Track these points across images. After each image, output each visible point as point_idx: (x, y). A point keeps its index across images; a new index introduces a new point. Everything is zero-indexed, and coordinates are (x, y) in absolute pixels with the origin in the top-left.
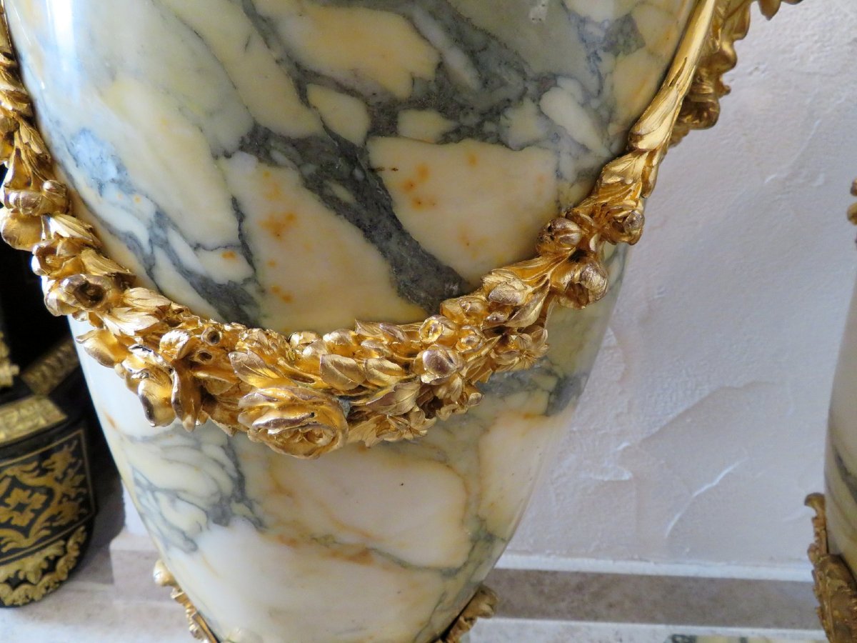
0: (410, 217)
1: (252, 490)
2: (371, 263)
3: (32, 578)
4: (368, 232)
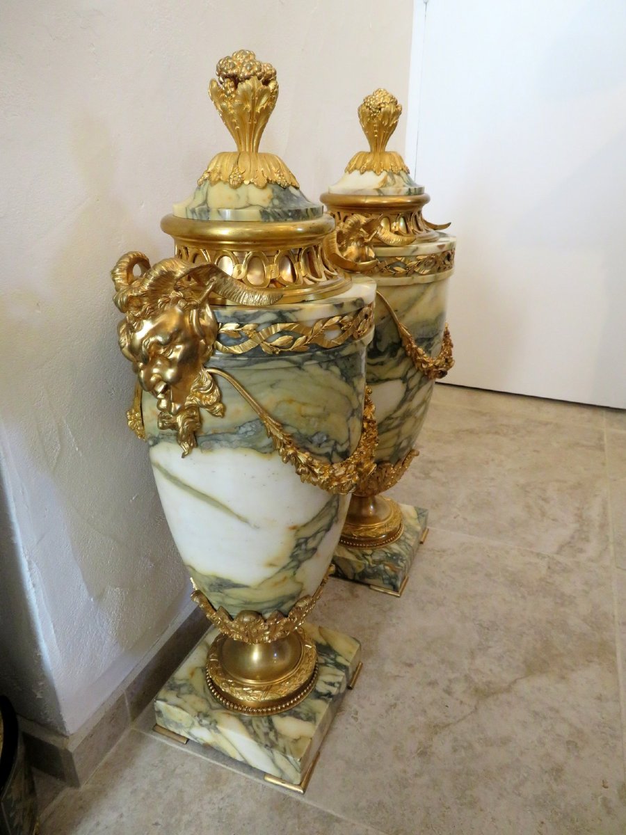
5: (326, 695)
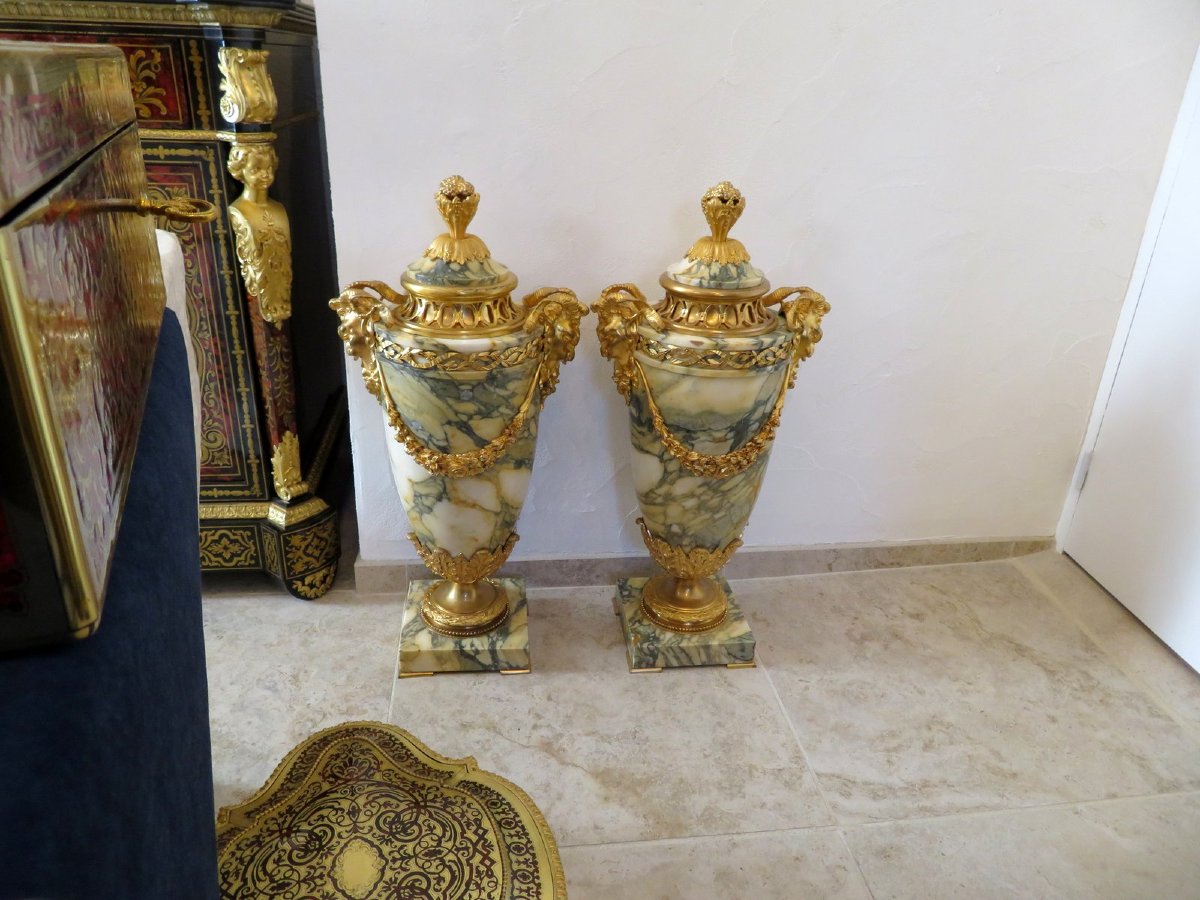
0: (477, 432)
1: (448, 491)
2: (469, 440)
3: (318, 584)
4: (469, 435)
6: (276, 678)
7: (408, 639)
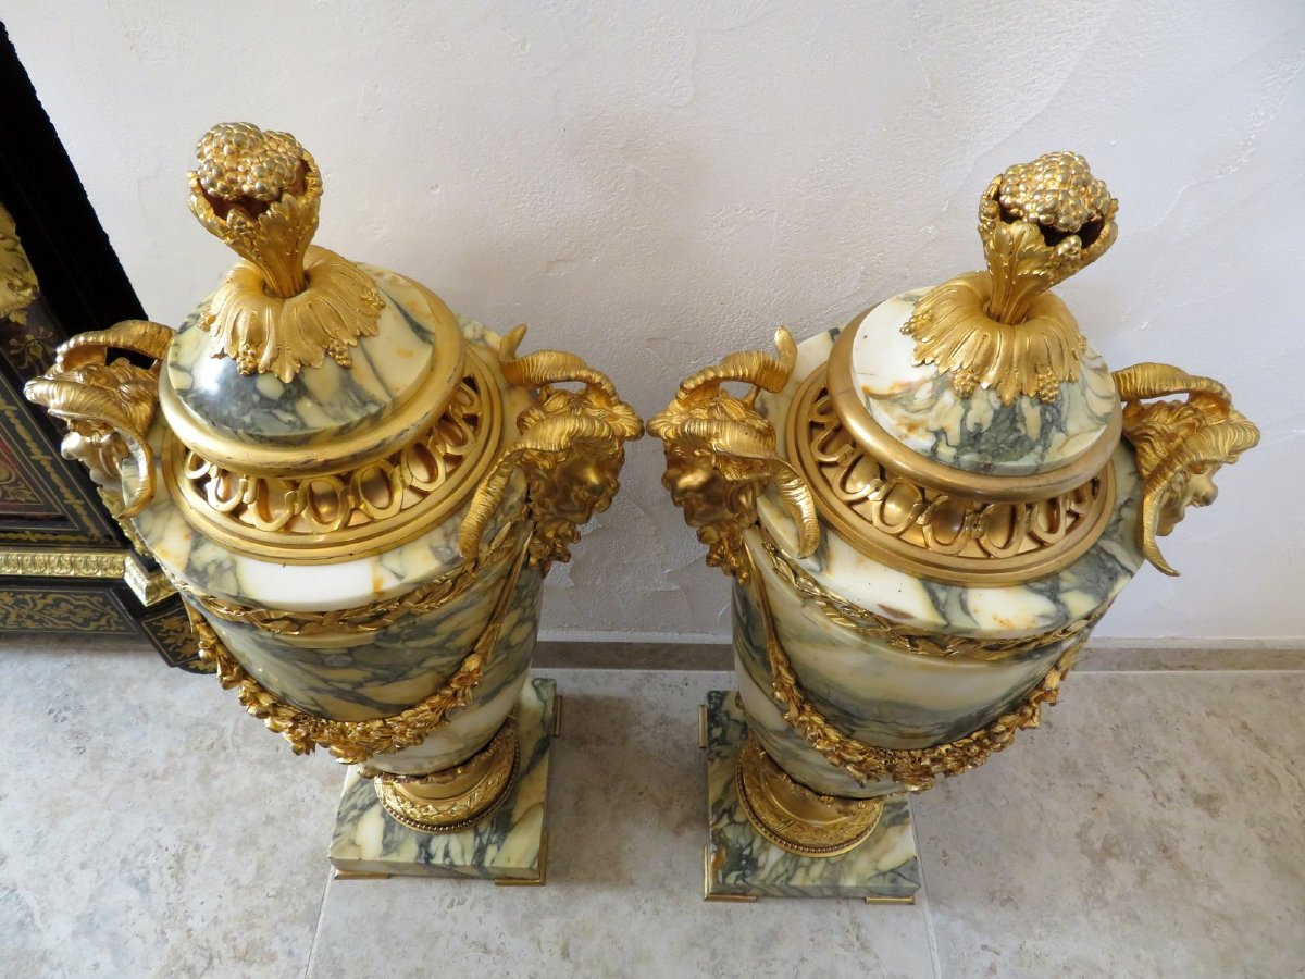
0: (376, 699)
2: (366, 708)
4: (363, 704)
5: (427, 853)
6: (150, 860)
7: (347, 827)
